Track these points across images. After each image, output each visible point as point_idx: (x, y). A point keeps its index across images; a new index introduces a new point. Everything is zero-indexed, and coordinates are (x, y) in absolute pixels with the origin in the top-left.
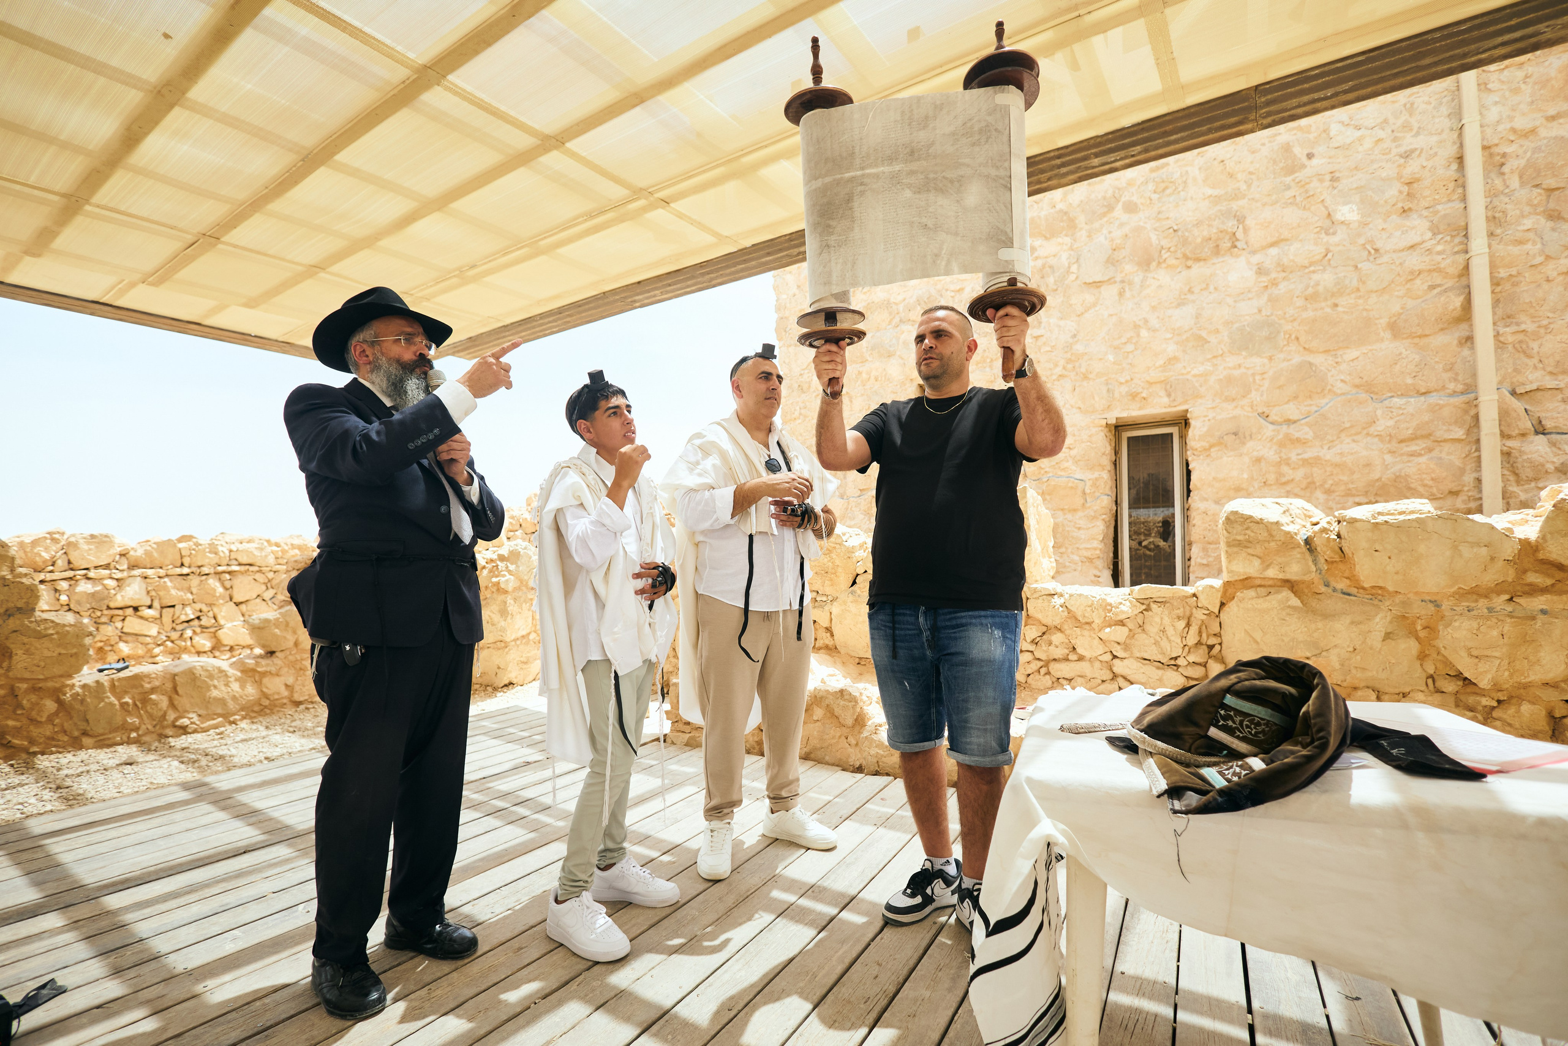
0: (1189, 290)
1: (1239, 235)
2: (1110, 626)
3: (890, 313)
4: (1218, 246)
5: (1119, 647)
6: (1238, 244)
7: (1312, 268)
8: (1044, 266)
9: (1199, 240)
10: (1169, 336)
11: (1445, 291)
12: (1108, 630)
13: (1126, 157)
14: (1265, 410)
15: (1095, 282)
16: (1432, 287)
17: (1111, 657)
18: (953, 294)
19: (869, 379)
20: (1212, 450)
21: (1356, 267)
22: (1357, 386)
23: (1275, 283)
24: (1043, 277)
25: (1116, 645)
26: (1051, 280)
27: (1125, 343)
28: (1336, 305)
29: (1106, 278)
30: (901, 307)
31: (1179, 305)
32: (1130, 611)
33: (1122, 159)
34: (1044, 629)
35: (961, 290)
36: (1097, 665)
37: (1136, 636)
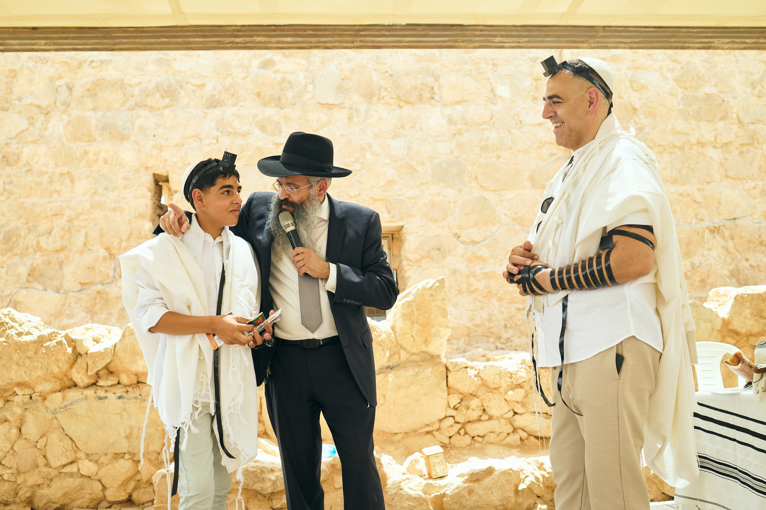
0: (402, 126)
1: (436, 89)
2: (512, 389)
3: (124, 95)
4: (421, 95)
5: (519, 405)
6: (435, 96)
7: (484, 127)
8: (283, 80)
9: (408, 87)
10: (388, 161)
11: (558, 159)
12: (510, 393)
13: (516, 42)
14: (457, 231)
15: (328, 104)
16: (552, 155)
17: (513, 414)
18: (194, 88)
19: (96, 161)
20: (423, 261)
21: (510, 131)
22: (514, 220)
23: (460, 133)
24: (282, 90)
25: (517, 404)
26: (290, 94)
27: (354, 162)
28: (499, 157)
29: (338, 103)
30: (136, 91)
31: (395, 137)
32: (526, 376)
33: (513, 42)
34: (461, 396)
35: (202, 86)
36: (503, 421)
37: (529, 396)
